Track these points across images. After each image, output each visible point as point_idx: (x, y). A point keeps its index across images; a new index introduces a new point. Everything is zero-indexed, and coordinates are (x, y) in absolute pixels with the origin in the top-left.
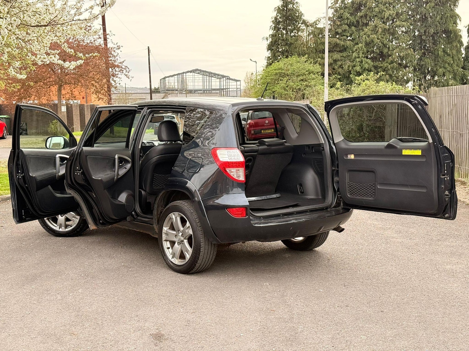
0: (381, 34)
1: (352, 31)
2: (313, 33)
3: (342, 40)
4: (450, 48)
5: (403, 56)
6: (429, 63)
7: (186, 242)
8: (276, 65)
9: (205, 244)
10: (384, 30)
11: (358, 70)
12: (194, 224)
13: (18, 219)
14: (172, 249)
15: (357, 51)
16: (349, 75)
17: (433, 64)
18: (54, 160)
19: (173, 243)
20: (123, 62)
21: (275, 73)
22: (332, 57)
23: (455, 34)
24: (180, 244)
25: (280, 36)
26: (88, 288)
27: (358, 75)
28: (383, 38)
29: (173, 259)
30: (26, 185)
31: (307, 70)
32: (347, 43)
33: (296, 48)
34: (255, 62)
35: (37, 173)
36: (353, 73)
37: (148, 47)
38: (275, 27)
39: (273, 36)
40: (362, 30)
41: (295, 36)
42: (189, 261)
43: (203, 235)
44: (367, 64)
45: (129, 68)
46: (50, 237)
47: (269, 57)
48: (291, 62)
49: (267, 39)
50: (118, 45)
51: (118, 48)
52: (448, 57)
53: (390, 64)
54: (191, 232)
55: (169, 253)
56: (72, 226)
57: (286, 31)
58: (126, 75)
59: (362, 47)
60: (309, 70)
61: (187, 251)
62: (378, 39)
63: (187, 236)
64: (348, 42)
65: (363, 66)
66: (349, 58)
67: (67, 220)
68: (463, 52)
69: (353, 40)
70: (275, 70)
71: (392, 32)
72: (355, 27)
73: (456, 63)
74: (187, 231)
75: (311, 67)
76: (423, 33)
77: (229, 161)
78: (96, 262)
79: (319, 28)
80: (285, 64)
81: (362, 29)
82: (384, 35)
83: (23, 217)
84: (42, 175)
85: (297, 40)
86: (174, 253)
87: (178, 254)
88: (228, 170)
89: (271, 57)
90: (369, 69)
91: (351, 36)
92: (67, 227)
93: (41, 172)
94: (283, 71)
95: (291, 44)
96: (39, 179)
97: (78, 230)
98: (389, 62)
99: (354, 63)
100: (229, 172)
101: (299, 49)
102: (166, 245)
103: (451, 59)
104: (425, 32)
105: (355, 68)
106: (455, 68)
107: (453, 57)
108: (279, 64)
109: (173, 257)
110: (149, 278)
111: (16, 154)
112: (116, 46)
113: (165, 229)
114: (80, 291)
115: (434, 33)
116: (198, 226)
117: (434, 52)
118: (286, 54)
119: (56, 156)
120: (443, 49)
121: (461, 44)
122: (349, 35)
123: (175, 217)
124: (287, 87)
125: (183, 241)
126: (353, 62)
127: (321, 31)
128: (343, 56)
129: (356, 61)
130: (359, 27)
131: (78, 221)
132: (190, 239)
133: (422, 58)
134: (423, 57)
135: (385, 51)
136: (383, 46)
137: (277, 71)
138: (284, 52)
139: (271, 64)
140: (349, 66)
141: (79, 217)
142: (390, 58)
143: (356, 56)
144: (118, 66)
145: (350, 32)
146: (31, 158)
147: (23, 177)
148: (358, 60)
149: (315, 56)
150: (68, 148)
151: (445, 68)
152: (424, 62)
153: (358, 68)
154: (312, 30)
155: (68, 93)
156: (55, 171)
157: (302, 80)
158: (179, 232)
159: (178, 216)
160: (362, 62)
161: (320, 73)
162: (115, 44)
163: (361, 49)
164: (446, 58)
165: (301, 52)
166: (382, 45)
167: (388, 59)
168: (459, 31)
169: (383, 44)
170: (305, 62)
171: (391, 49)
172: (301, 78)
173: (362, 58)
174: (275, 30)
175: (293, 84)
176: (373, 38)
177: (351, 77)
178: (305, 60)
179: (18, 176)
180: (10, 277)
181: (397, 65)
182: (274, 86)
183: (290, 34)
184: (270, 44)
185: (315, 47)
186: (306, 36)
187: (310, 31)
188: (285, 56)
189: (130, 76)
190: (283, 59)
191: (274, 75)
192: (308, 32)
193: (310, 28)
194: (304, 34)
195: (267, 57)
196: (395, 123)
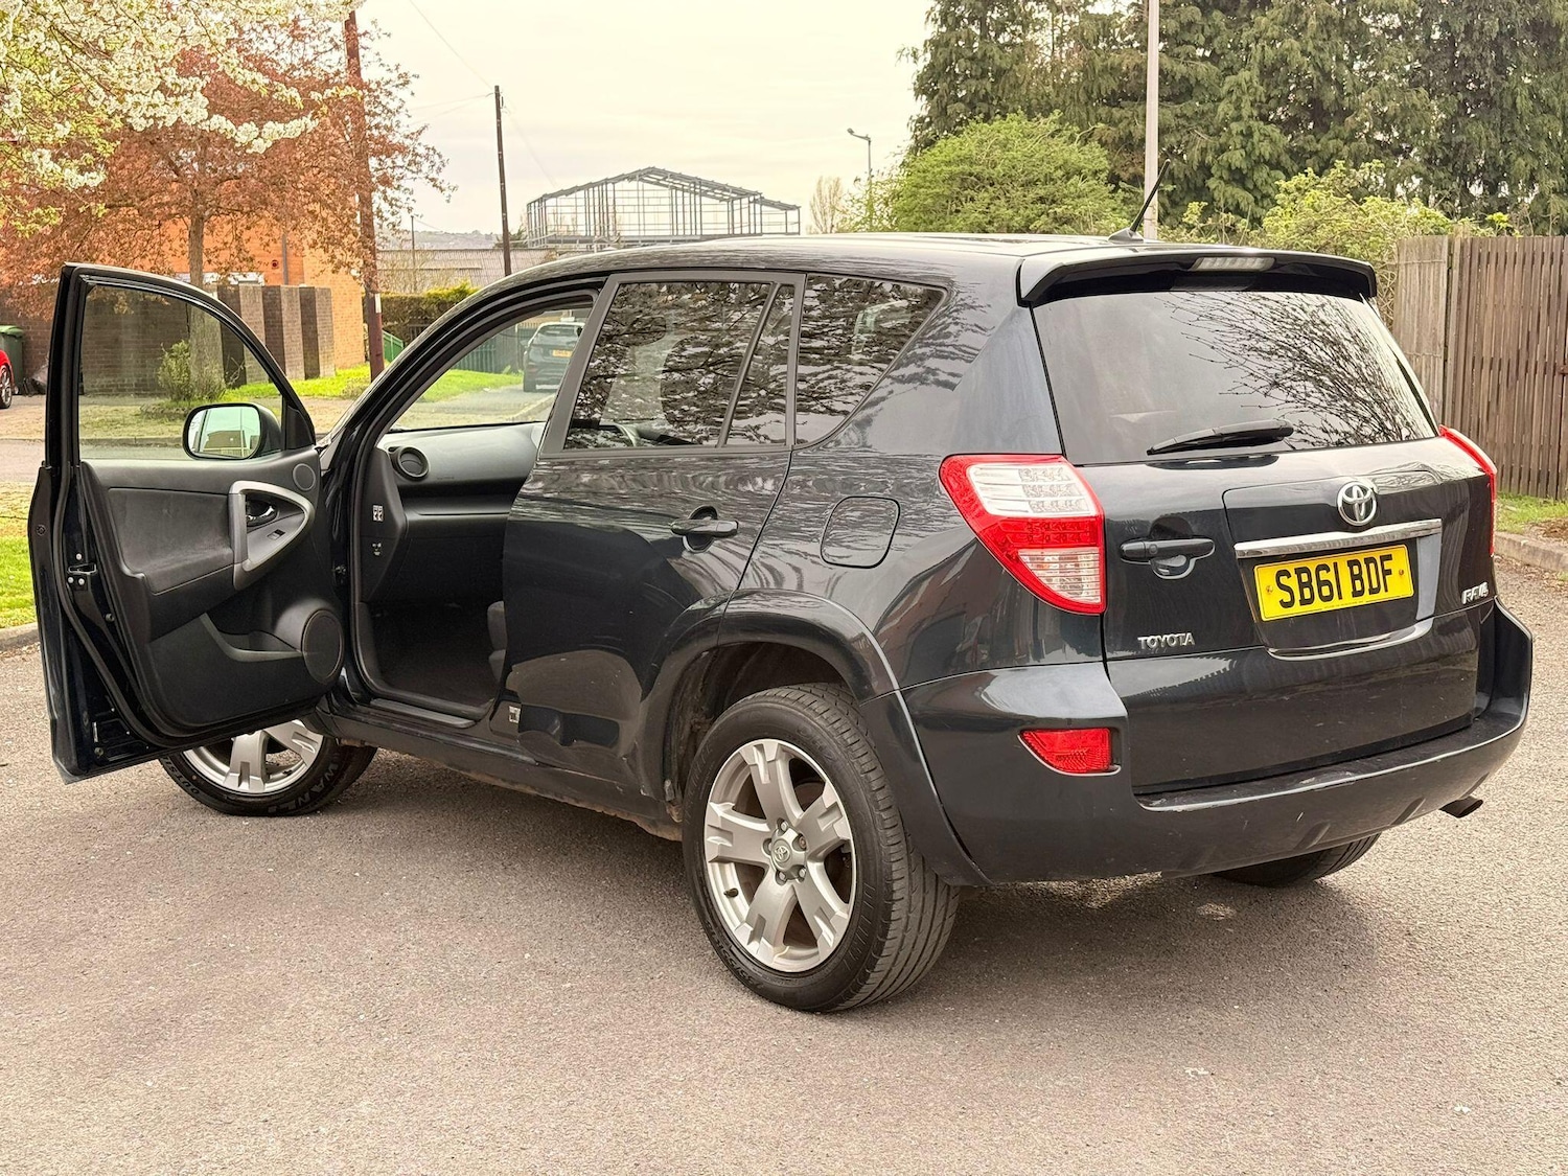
0: (1313, 38)
1: (1216, 26)
2: (1077, 33)
3: (1182, 59)
4: (1555, 85)
5: (1395, 115)
6: (1480, 135)
7: (815, 870)
8: (949, 147)
9: (911, 884)
10: (1326, 23)
11: (1238, 164)
12: (863, 797)
13: (74, 763)
14: (750, 896)
15: (1234, 97)
16: (1203, 181)
17: (1495, 142)
18: (221, 507)
19: (752, 875)
20: (420, 132)
21: (948, 176)
22: (1145, 116)
24: (789, 877)
25: (961, 43)
26: (400, 1092)
27: (1234, 180)
28: (1321, 50)
29: (755, 944)
30: (108, 616)
31: (1061, 162)
32: (1197, 69)
33: (1016, 86)
34: (867, 138)
35: (153, 563)
36: (1219, 173)
37: (497, 88)
38: (944, 15)
39: (935, 44)
40: (1247, 24)
41: (1011, 45)
42: (835, 960)
43: (903, 846)
44: (1266, 143)
45: (440, 156)
46: (201, 818)
47: (921, 120)
48: (1002, 137)
49: (914, 54)
50: (401, 71)
51: (401, 81)
52: (1548, 117)
53: (1345, 144)
54: (842, 829)
55: (734, 914)
56: (289, 773)
57: (984, 27)
58: (432, 180)
59: (1251, 80)
60: (1066, 162)
61: (826, 914)
62: (1304, 53)
63: (825, 846)
64: (1202, 67)
65: (1254, 149)
66: (1203, 121)
67: (272, 746)
69: (1214, 58)
70: (948, 163)
71: (1354, 28)
72: (1224, 11)
74: (823, 824)
75: (1075, 154)
76: (1463, 35)
77: (1032, 514)
78: (409, 945)
79: (1098, 18)
80: (982, 142)
81: (1248, 19)
82: (1324, 40)
83: (97, 750)
84: (173, 571)
85: (1019, 59)
86: (760, 917)
87: (778, 920)
88: (1026, 556)
89: (928, 120)
90: (1274, 162)
91: (1209, 40)
92: (269, 774)
93: (170, 557)
94: (976, 169)
95: (1000, 73)
96: (161, 587)
97: (316, 789)
98: (1344, 135)
99: (1223, 140)
100: (1030, 566)
101: (1028, 90)
102: (723, 880)
104: (1468, 29)
105: (1225, 156)
107: (1563, 117)
108: (961, 144)
109: (754, 936)
110: (660, 1035)
111: (63, 485)
113: (718, 811)
114: (364, 1107)
115: (1500, 33)
116: (877, 807)
117: (1497, 98)
118: (984, 107)
119: (230, 487)
120: (1531, 88)
122: (1202, 40)
123: (765, 759)
124: (990, 223)
125: (803, 867)
126: (1217, 134)
127: (1105, 24)
128: (1183, 116)
129: (1230, 133)
130: (1239, 12)
131: (314, 750)
132: (836, 863)
133: (1459, 120)
134: (1460, 116)
135: (1330, 95)
136: (1321, 79)
137: (955, 169)
138: (975, 101)
139: (930, 143)
140: (1204, 151)
141: (319, 738)
142: (1349, 119)
143: (1230, 113)
144: (402, 149)
145: (1208, 31)
146: (125, 496)
147: (97, 582)
148: (1236, 127)
149: (1084, 116)
150: (279, 455)
151: (1536, 155)
152: (1463, 133)
153: (1236, 158)
154: (1072, 23)
155: (225, 244)
156: (227, 551)
157: (1042, 200)
158: (784, 825)
159: (780, 757)
160: (1248, 134)
161: (1103, 176)
162: (393, 67)
163: (1248, 88)
164: (1539, 120)
165: (1034, 102)
166: (1319, 74)
167: (1342, 123)
169: (1322, 70)
170: (1053, 135)
171: (1348, 88)
172: (1041, 191)
173: (1251, 122)
174: (944, 21)
175: (1010, 212)
176: (1287, 50)
177: (1212, 187)
178: (1054, 127)
179: (71, 576)
180: (44, 1024)
181: (1372, 147)
182: (942, 221)
183: (997, 36)
184: (924, 73)
185: (1084, 84)
186: (1051, 46)
187: (1067, 28)
188: (981, 115)
189: (446, 182)
190: (974, 124)
191: (943, 181)
192: (1057, 32)
193: (1066, 17)
194: (1044, 38)
195: (915, 118)
196: (1434, 344)
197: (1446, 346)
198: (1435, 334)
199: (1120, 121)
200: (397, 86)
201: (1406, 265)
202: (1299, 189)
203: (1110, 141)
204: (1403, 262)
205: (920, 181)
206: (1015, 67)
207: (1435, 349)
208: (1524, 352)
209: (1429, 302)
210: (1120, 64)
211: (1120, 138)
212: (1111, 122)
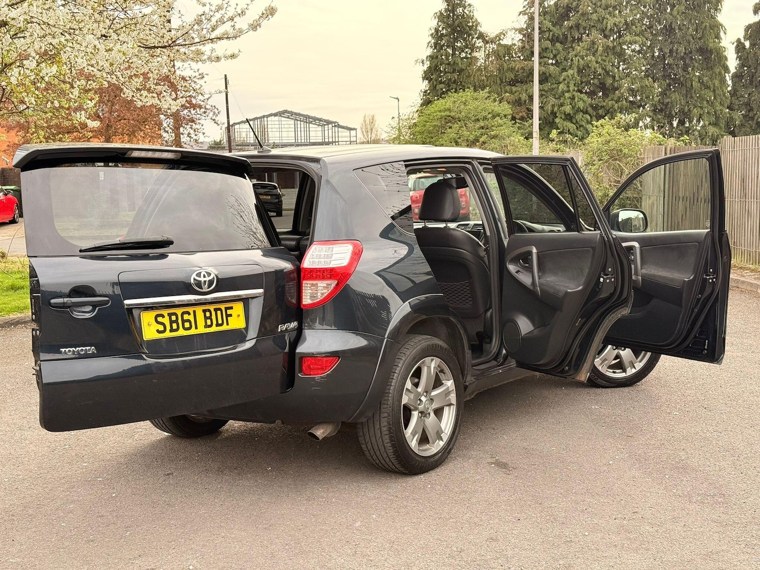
0: (601, 55)
1: (558, 50)
2: (496, 53)
3: (543, 65)
4: (710, 77)
5: (638, 91)
6: (677, 99)
8: (440, 104)
10: (607, 49)
11: (568, 112)
15: (566, 82)
16: (553, 119)
17: (683, 102)
20: (208, 99)
21: (440, 117)
22: (526, 90)
23: (717, 54)
25: (443, 57)
27: (567, 119)
28: (605, 61)
31: (490, 111)
32: (550, 69)
33: (469, 76)
34: (397, 98)
36: (560, 116)
37: (226, 76)
38: (436, 44)
39: (431, 58)
40: (571, 49)
41: (466, 58)
44: (581, 102)
45: (218, 109)
47: (425, 92)
48: (464, 100)
49: (423, 62)
50: (200, 72)
51: (200, 76)
52: (707, 91)
53: (616, 103)
57: (454, 50)
58: (214, 120)
59: (574, 74)
60: (493, 111)
62: (597, 62)
64: (552, 68)
65: (576, 105)
66: (553, 93)
68: (730, 83)
69: (557, 64)
70: (440, 111)
71: (619, 51)
72: (561, 43)
73: (719, 100)
75: (497, 107)
76: (669, 54)
79: (505, 46)
80: (455, 102)
81: (572, 47)
82: (606, 56)
85: (470, 64)
89: (429, 91)
90: (585, 111)
91: (555, 56)
94: (453, 114)
95: (461, 71)
98: (615, 99)
99: (561, 101)
101: (474, 78)
103: (712, 94)
104: (671, 51)
105: (563, 108)
106: (718, 108)
107: (714, 91)
108: (446, 103)
112: (197, 74)
115: (685, 53)
117: (684, 82)
118: (454, 86)
120: (699, 77)
121: (727, 69)
122: (552, 56)
124: (459, 138)
126: (559, 98)
127: (508, 49)
128: (544, 90)
129: (565, 98)
130: (567, 44)
133: (667, 92)
134: (668, 90)
135: (609, 81)
136: (605, 74)
137: (443, 114)
138: (450, 83)
139: (430, 102)
140: (553, 106)
142: (617, 92)
143: (565, 89)
144: (200, 107)
145: (554, 52)
148: (567, 95)
149: (500, 90)
151: (701, 108)
152: (669, 98)
153: (568, 109)
154: (493, 48)
157: (482, 128)
160: (573, 98)
161: (510, 117)
162: (196, 70)
163: (573, 78)
164: (703, 92)
165: (477, 83)
166: (604, 72)
167: (614, 93)
168: (724, 50)
169: (605, 70)
170: (486, 99)
171: (617, 78)
172: (482, 124)
173: (574, 93)
174: (435, 48)
175: (468, 133)
176: (589, 61)
177: (557, 122)
178: (487, 95)
181: (628, 104)
182: (437, 137)
183: (460, 53)
184: (427, 70)
185: (499, 76)
186: (484, 58)
187: (491, 50)
188: (454, 90)
189: (220, 121)
190: (451, 94)
191: (438, 119)
192: (487, 52)
193: (491, 45)
194: (480, 55)
195: (423, 91)
196: (659, 191)
197: (664, 192)
198: (660, 186)
199: (516, 92)
200: (198, 79)
201: (647, 158)
202: (602, 126)
203: (511, 101)
204: (646, 157)
205: (427, 119)
206: (468, 68)
207: (660, 193)
208: (696, 194)
209: (657, 173)
210: (515, 67)
211: (516, 100)
212: (511, 92)
